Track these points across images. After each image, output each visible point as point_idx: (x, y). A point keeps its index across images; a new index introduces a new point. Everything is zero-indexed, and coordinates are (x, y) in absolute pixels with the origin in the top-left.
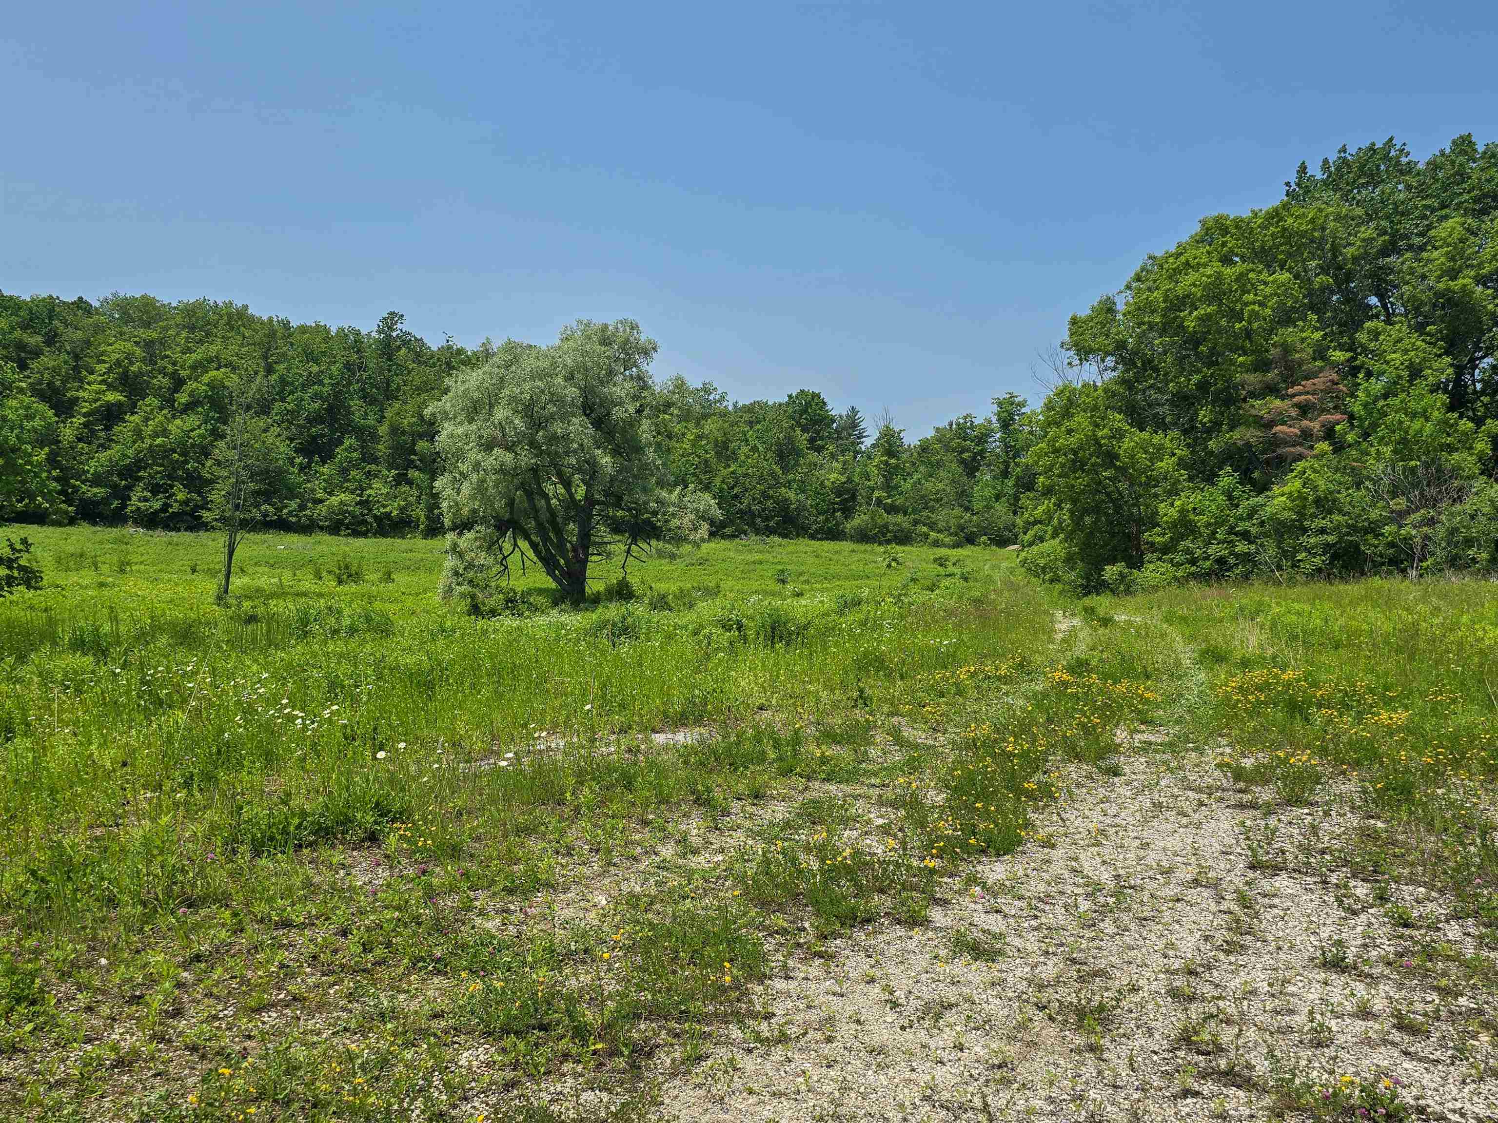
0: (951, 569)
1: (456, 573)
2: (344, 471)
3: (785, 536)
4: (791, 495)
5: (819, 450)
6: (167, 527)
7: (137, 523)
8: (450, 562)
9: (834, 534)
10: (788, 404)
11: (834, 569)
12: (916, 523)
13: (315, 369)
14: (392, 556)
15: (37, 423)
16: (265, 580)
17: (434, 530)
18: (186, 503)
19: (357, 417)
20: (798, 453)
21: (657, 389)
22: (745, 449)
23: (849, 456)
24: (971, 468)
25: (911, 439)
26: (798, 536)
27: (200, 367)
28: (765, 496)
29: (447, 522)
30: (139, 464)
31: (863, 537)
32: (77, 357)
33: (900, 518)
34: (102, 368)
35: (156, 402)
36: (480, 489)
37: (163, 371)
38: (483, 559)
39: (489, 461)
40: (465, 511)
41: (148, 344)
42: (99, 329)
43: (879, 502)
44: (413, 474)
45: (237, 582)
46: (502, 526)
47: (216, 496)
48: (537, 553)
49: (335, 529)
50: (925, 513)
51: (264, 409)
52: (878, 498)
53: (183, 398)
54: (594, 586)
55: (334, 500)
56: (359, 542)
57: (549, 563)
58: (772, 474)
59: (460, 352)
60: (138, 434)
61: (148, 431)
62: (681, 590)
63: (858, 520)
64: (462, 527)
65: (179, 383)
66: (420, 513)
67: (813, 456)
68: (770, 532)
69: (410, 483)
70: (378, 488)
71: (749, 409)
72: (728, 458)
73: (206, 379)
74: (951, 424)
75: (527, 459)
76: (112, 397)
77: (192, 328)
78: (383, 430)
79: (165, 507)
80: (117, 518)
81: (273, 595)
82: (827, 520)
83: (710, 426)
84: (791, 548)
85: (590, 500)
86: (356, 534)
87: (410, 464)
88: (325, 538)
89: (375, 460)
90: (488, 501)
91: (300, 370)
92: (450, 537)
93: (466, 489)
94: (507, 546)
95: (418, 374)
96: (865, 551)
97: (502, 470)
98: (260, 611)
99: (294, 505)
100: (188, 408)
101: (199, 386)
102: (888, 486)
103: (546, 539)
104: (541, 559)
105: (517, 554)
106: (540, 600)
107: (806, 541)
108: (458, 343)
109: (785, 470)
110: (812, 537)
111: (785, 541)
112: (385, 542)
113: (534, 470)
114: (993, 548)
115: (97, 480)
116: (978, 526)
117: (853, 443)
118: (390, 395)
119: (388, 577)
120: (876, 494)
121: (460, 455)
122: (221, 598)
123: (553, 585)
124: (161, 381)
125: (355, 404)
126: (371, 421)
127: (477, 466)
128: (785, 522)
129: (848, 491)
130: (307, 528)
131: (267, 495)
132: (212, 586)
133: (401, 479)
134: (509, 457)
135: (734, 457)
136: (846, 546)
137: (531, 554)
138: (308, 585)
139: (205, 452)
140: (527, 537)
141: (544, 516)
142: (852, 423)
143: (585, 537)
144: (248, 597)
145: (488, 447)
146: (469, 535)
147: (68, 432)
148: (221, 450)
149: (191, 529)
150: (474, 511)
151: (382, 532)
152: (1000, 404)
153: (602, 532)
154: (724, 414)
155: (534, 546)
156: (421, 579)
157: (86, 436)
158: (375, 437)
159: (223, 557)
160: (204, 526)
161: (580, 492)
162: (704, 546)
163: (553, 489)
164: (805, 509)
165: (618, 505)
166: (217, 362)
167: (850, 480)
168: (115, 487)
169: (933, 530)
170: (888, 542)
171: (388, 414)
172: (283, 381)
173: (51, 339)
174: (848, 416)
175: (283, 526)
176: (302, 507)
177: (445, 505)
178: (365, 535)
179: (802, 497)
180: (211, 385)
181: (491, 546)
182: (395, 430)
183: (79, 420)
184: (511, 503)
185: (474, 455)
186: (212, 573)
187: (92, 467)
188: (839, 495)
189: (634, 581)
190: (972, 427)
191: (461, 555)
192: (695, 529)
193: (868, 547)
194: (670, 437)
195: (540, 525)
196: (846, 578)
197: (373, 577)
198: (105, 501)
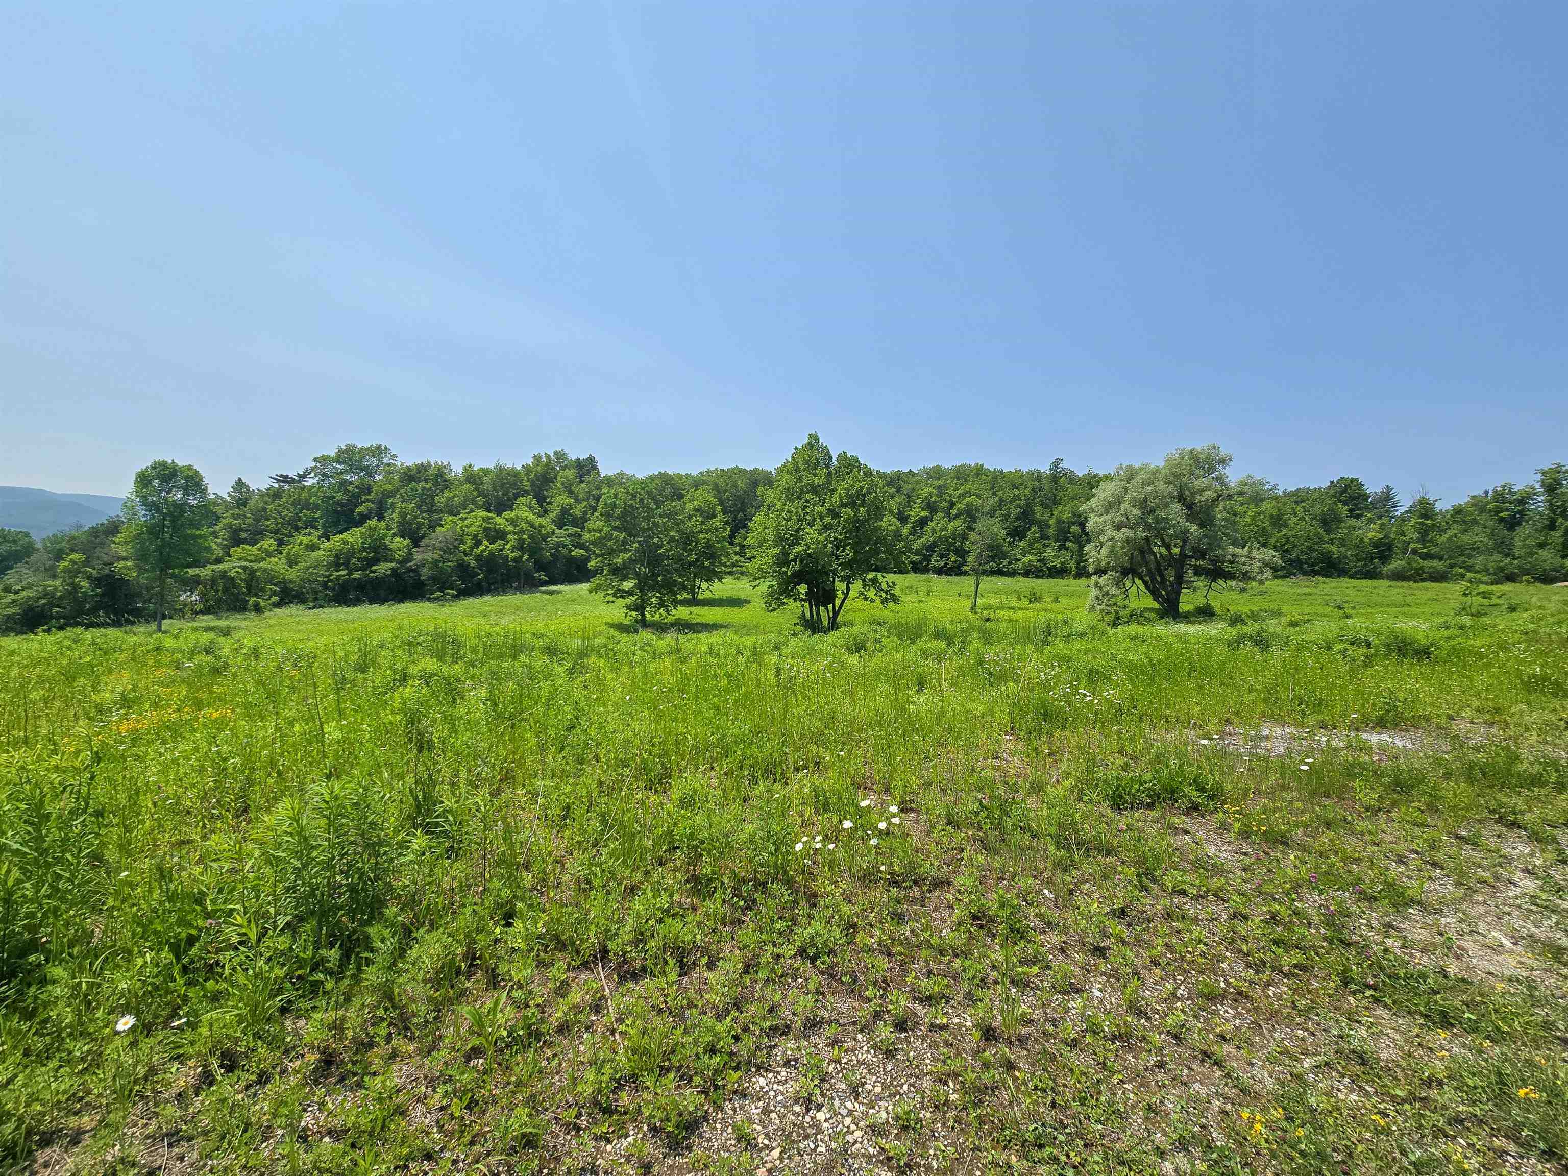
0: (1495, 601)
1: (1098, 598)
2: (1031, 544)
3: (1326, 576)
4: (1334, 549)
5: (1358, 517)
6: (947, 574)
7: (934, 572)
8: (1094, 592)
9: (1372, 575)
10: (1329, 487)
11: (1375, 599)
12: (1452, 566)
13: (1017, 492)
14: (1057, 589)
15: (893, 527)
16: (994, 601)
17: (1082, 573)
18: (955, 562)
19: (1038, 515)
20: (1340, 520)
21: (1232, 485)
22: (1294, 519)
23: (1385, 520)
24: (1512, 523)
25: (1443, 505)
26: (1339, 576)
27: (962, 496)
28: (1310, 548)
29: (1091, 569)
30: (935, 544)
31: (1398, 576)
32: (909, 497)
33: (1435, 563)
34: (919, 501)
35: (942, 515)
36: (1112, 552)
37: (945, 500)
38: (1113, 591)
39: (1121, 535)
40: (1103, 564)
41: (939, 488)
42: (918, 483)
43: (1415, 552)
44: (1068, 544)
45: (980, 601)
46: (1125, 572)
47: (970, 559)
48: (1147, 587)
49: (1026, 574)
50: (1462, 559)
51: (992, 514)
52: (1413, 549)
53: (954, 512)
54: (1185, 606)
55: (1026, 560)
56: (1040, 581)
57: (1155, 594)
58: (1317, 534)
59: (1095, 476)
60: (934, 531)
61: (938, 529)
62: (1252, 612)
63: (1395, 565)
64: (1100, 572)
65: (952, 505)
66: (1072, 565)
67: (1353, 522)
68: (1315, 573)
69: (1067, 549)
70: (1049, 553)
71: (1295, 493)
72: (1282, 526)
73: (964, 502)
74: (1486, 492)
75: (1141, 533)
76: (924, 514)
77: (958, 479)
78: (1052, 522)
79: (946, 564)
80: (925, 570)
81: (998, 608)
82: (1365, 565)
83: (1266, 506)
84: (1333, 585)
85: (1182, 556)
86: (1037, 577)
87: (1067, 539)
88: (1021, 579)
89: (1048, 538)
90: (1117, 558)
91: (1010, 494)
92: (1094, 578)
93: (1104, 551)
94: (1128, 585)
95: (1072, 490)
96: (1402, 587)
97: (1128, 540)
98: (992, 616)
99: (1005, 562)
100: (957, 517)
101: (960, 506)
102: (1423, 540)
103: (1153, 579)
104: (1150, 591)
105: (1134, 587)
106: (1153, 615)
107: (1347, 579)
108: (1095, 471)
109: (1328, 532)
110: (1351, 577)
111: (1328, 580)
112: (1052, 581)
113: (1147, 539)
114: (1538, 585)
115: (917, 553)
116: (1519, 567)
117: (1387, 511)
118: (1056, 502)
119: (1056, 600)
120: (1412, 546)
121: (1101, 533)
122: (973, 609)
123: (1156, 606)
124: (944, 504)
125: (1037, 508)
126: (1046, 517)
127: (1112, 539)
128: (1328, 567)
129: (1385, 544)
130: (1012, 574)
131: (993, 558)
132: (968, 603)
133: (1062, 547)
134: (1130, 533)
135: (1285, 525)
136: (1384, 583)
137: (1142, 587)
138: (1014, 603)
139: (964, 537)
140: (1141, 578)
141: (1152, 566)
142: (1387, 497)
143: (1180, 579)
144: (986, 609)
145: (1118, 528)
146: (1105, 577)
147: (905, 532)
148: (973, 536)
149: (957, 575)
150: (1108, 563)
151: (1051, 576)
152: (1544, 473)
153: (1190, 574)
154: (1276, 498)
155: (1145, 583)
156: (1073, 602)
157: (913, 532)
158: (1048, 526)
159: (974, 589)
160: (965, 573)
161: (1176, 551)
162: (1268, 582)
163: (1159, 550)
164: (1346, 558)
165: (1203, 557)
166: (968, 493)
167: (1386, 537)
168: (924, 555)
169: (1469, 571)
170: (1424, 580)
171: (1055, 513)
172: (1001, 500)
173: (898, 490)
174: (1382, 492)
175: (1000, 573)
176: (1010, 563)
177: (1091, 560)
178: (1041, 577)
179: (1343, 550)
180: (967, 505)
181: (1118, 583)
182: (1059, 521)
183: (909, 526)
184: (1131, 559)
185: (1110, 533)
186: (968, 597)
187: (915, 547)
188: (1376, 547)
189: (1216, 605)
190: (1511, 492)
191: (1101, 588)
192: (1262, 572)
193: (1405, 584)
194: (1235, 515)
195: (1149, 571)
196: (1388, 606)
197: (1049, 600)
198: (921, 562)
